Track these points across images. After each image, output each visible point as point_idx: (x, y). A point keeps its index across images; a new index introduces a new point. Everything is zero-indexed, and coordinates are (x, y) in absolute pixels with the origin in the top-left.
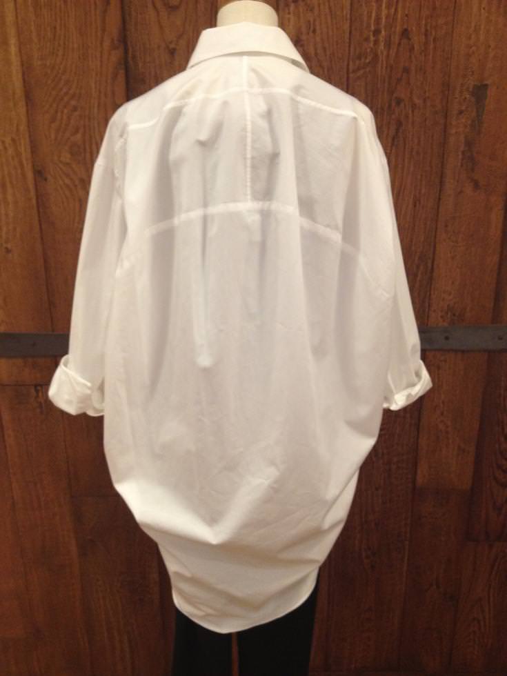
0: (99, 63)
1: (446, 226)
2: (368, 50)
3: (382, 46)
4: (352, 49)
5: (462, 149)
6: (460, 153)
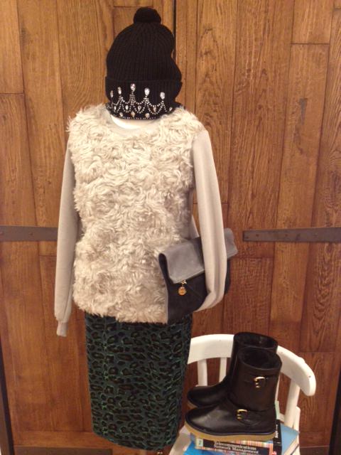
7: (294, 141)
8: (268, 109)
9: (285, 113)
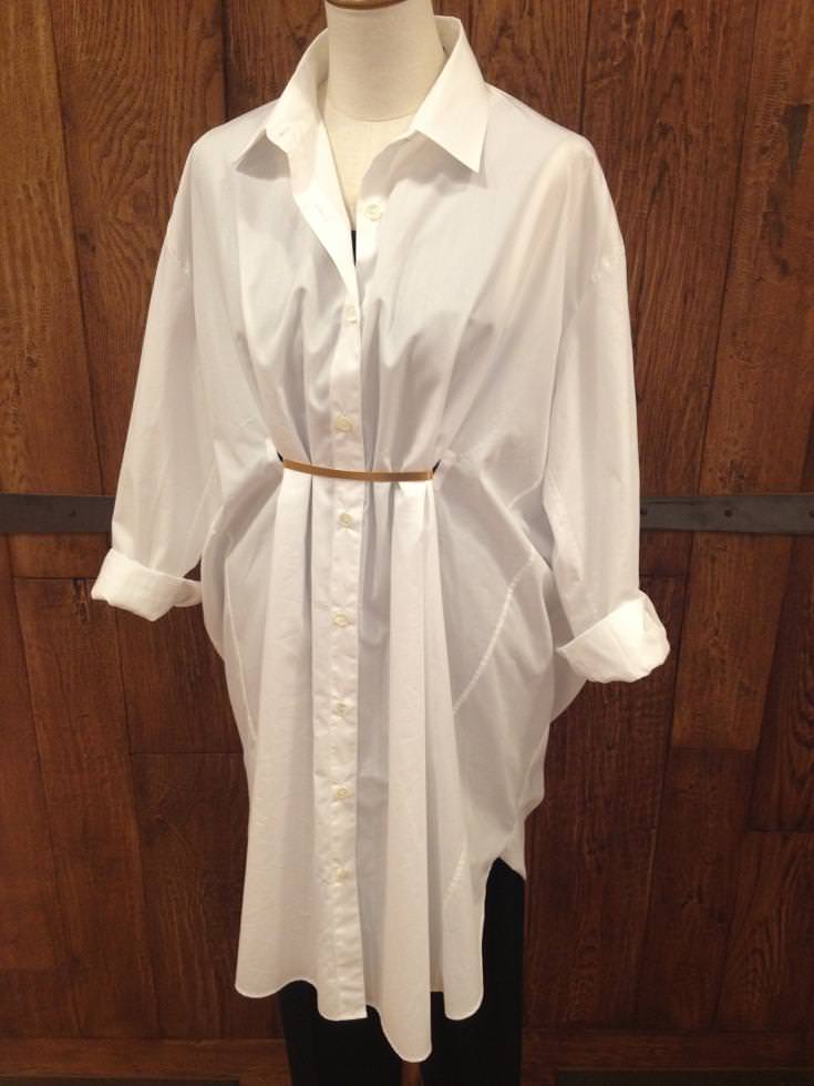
0: (181, 60)
1: (734, 334)
2: (618, 46)
3: (640, 39)
4: (591, 44)
5: (764, 209)
6: (760, 217)
7: (762, 237)
8: (688, 139)
9: (740, 151)
